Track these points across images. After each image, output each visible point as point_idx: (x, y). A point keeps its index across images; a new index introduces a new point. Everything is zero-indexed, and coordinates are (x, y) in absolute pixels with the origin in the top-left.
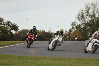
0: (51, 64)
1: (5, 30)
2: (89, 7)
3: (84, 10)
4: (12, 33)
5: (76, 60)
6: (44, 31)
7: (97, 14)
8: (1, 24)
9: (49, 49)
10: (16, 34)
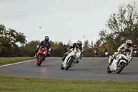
0: (71, 90)
1: (8, 42)
2: (123, 9)
3: (116, 14)
4: (16, 46)
5: (106, 83)
6: (61, 44)
7: (136, 20)
8: (2, 33)
9: (63, 68)
10: (22, 47)
